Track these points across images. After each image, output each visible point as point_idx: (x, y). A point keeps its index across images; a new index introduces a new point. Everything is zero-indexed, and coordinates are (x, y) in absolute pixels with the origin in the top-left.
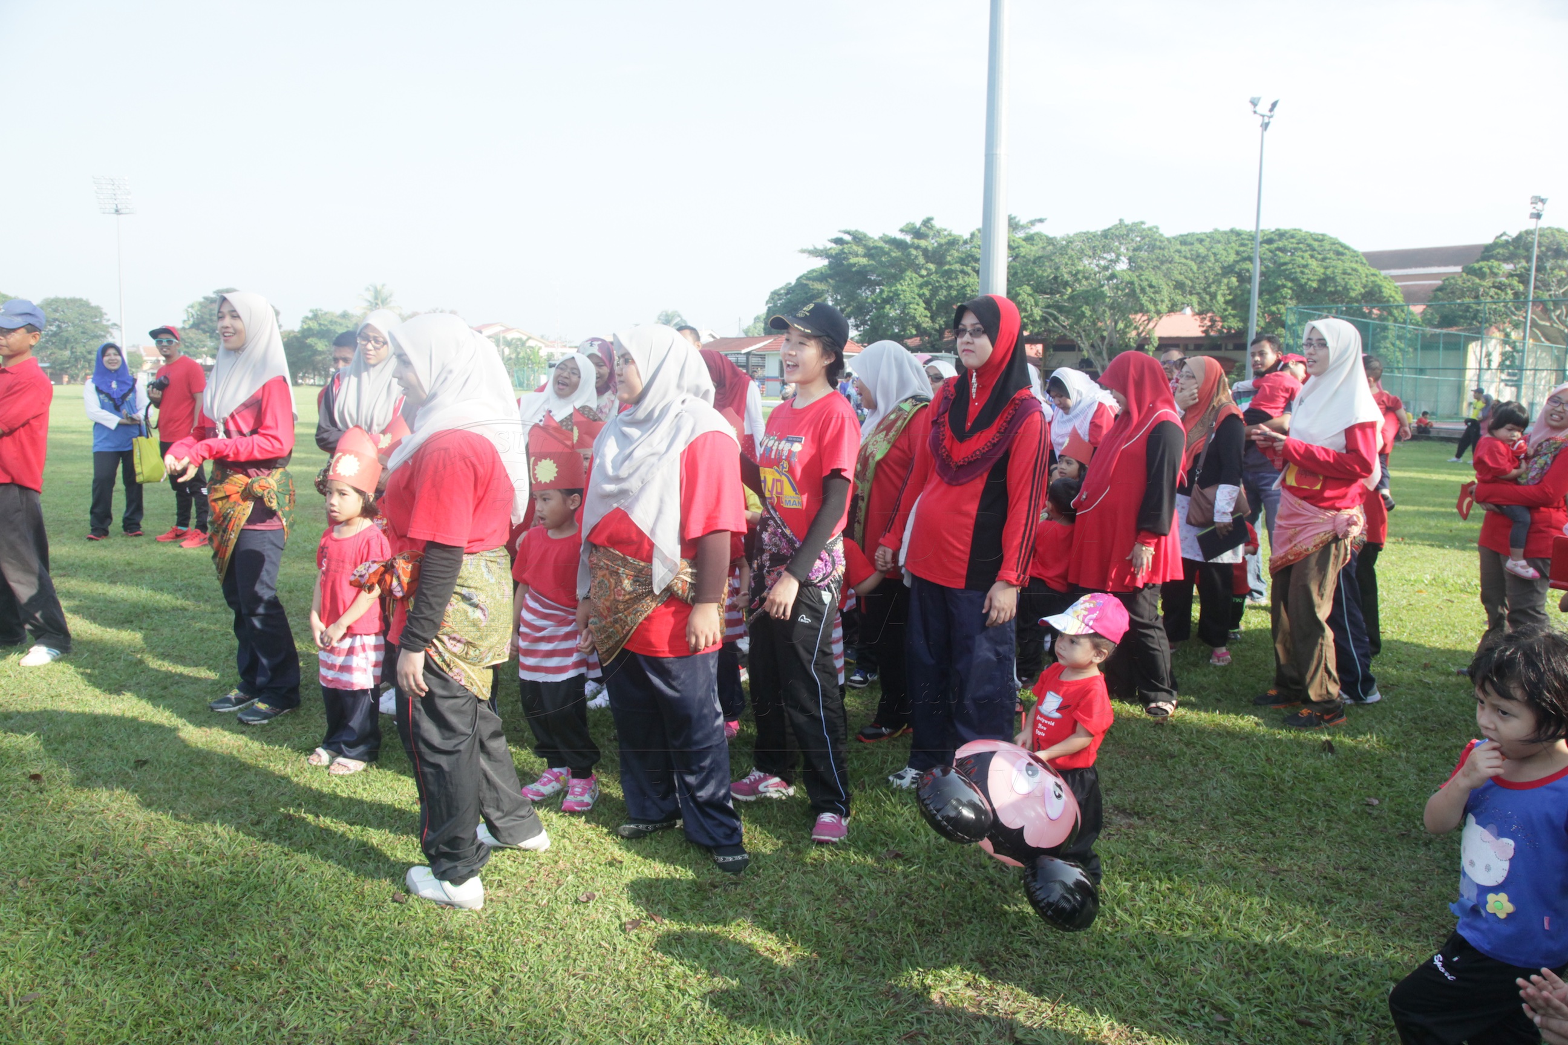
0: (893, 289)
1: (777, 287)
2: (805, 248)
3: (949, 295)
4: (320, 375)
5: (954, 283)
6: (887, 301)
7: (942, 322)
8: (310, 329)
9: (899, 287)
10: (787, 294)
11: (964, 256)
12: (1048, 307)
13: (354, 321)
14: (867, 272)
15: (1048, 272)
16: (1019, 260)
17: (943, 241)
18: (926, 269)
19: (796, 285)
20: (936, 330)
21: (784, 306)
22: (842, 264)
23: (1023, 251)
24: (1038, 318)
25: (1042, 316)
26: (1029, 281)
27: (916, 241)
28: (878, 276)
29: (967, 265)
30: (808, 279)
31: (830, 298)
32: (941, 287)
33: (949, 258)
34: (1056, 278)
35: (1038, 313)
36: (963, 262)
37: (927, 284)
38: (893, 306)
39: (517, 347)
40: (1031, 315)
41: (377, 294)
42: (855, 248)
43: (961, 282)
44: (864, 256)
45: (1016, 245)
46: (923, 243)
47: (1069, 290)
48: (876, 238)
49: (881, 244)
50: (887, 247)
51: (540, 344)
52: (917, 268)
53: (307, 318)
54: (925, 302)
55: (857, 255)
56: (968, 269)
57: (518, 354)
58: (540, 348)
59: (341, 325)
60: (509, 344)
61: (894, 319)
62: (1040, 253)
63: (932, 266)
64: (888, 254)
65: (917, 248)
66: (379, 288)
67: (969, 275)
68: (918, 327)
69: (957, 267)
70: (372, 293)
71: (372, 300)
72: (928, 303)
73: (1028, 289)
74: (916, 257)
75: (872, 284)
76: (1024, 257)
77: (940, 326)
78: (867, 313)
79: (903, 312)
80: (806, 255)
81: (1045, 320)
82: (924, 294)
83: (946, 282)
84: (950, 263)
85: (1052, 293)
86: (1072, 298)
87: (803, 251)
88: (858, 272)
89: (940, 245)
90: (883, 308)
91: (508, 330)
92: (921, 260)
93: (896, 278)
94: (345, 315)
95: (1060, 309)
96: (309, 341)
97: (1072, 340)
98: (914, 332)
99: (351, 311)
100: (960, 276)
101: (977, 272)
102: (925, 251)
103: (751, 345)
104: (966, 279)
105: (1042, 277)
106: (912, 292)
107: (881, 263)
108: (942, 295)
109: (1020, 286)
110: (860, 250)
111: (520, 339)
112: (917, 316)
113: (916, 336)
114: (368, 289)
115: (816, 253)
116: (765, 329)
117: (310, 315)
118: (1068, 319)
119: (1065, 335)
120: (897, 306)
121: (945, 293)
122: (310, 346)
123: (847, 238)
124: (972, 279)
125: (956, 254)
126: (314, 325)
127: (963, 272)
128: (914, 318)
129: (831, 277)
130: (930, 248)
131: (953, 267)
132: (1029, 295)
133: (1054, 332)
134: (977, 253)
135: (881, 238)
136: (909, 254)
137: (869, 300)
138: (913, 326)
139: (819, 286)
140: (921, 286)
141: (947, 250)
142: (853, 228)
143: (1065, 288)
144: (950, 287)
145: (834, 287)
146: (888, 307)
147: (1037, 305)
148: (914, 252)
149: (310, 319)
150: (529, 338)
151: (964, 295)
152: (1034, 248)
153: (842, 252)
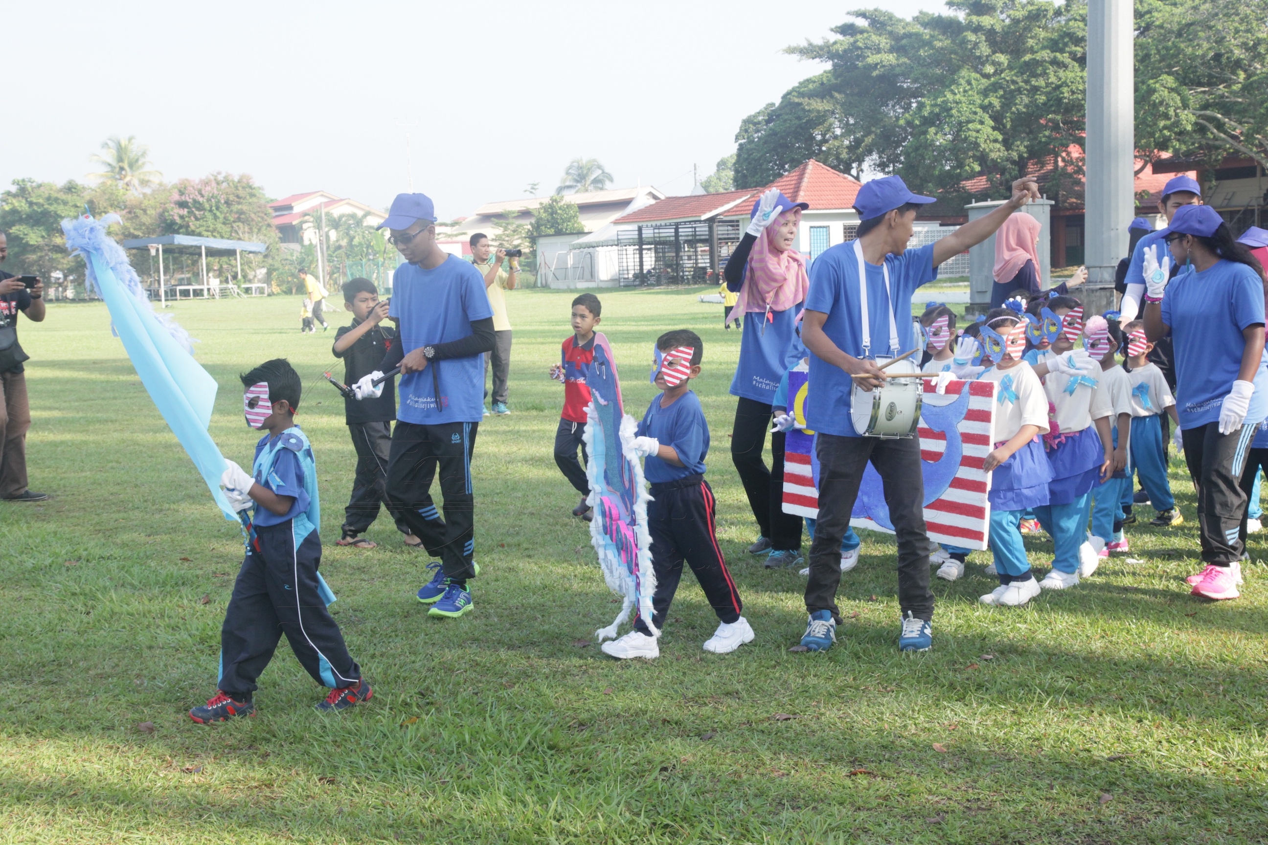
0: (939, 100)
1: (753, 113)
2: (794, 44)
3: (1033, 102)
5: (1041, 82)
6: (929, 122)
7: (1022, 148)
8: (14, 211)
9: (950, 96)
10: (768, 122)
11: (1055, 35)
12: (1206, 107)
13: (87, 196)
14: (898, 75)
15: (1204, 48)
16: (1151, 32)
17: (1020, 14)
18: (994, 63)
19: (782, 107)
20: (1013, 162)
21: (765, 141)
22: (856, 67)
23: (1158, 18)
24: (1189, 128)
25: (1196, 124)
26: (1170, 66)
27: (974, 18)
28: (915, 81)
29: (1062, 51)
30: (802, 95)
31: (837, 123)
32: (1019, 91)
33: (1031, 42)
34: (1217, 57)
35: (1188, 119)
36: (1055, 45)
37: (995, 87)
38: (940, 128)
39: (349, 228)
40: (1177, 123)
41: (121, 153)
42: (875, 38)
43: (1052, 79)
44: (891, 51)
45: (1146, 8)
46: (986, 21)
47: (1242, 75)
48: (909, 19)
49: (918, 29)
50: (926, 33)
52: (977, 63)
53: (9, 193)
54: (991, 117)
55: (879, 51)
56: (1064, 58)
57: (352, 239)
59: (65, 203)
60: (335, 224)
61: (942, 150)
62: (1189, 18)
63: (1002, 58)
64: (929, 44)
65: (977, 29)
66: (124, 143)
67: (1065, 66)
68: (982, 159)
69: (1045, 55)
70: (114, 152)
71: (114, 163)
72: (997, 118)
73: (1170, 81)
74: (976, 44)
75: (904, 96)
76: (1161, 27)
77: (1020, 156)
78: (898, 144)
79: (957, 136)
80: (795, 57)
81: (1201, 129)
82: (990, 104)
83: (1027, 82)
84: (1032, 51)
85: (1209, 84)
86: (1247, 88)
87: (791, 50)
88: (881, 78)
89: (1016, 22)
90: (925, 133)
91: (332, 202)
92: (984, 49)
93: (945, 82)
94: (70, 188)
95: (1227, 108)
96: (15, 230)
97: (1251, 159)
98: (977, 168)
99: (80, 181)
100: (1051, 70)
101: (1082, 61)
102: (990, 34)
103: (714, 206)
104: (1061, 73)
105: (1193, 58)
106: (972, 102)
107: (918, 59)
108: (1022, 103)
109: (1155, 76)
110: (884, 42)
111: (353, 216)
112: (981, 141)
113: (980, 174)
114: (105, 145)
115: (812, 52)
116: (735, 180)
117: (14, 189)
118: (1241, 123)
119: (1237, 152)
120: (947, 129)
121: (1026, 100)
122: (19, 239)
123: (862, 23)
124: (1073, 73)
125: (1043, 34)
126: (21, 205)
127: (1054, 62)
128: (976, 145)
129: (837, 88)
130: (998, 28)
131: (1038, 56)
132: (1171, 90)
133: (1217, 148)
134: (1077, 28)
135: (916, 19)
136: (964, 42)
137: (902, 122)
138: (974, 157)
139: (819, 105)
140: (985, 93)
141: (1028, 29)
142: (869, 6)
143: (1234, 73)
144: (1035, 89)
145: (842, 105)
146: (932, 130)
147: (1185, 106)
148: (972, 37)
149: (15, 196)
150: (367, 214)
151: (1059, 100)
152: (1179, 10)
153: (854, 46)
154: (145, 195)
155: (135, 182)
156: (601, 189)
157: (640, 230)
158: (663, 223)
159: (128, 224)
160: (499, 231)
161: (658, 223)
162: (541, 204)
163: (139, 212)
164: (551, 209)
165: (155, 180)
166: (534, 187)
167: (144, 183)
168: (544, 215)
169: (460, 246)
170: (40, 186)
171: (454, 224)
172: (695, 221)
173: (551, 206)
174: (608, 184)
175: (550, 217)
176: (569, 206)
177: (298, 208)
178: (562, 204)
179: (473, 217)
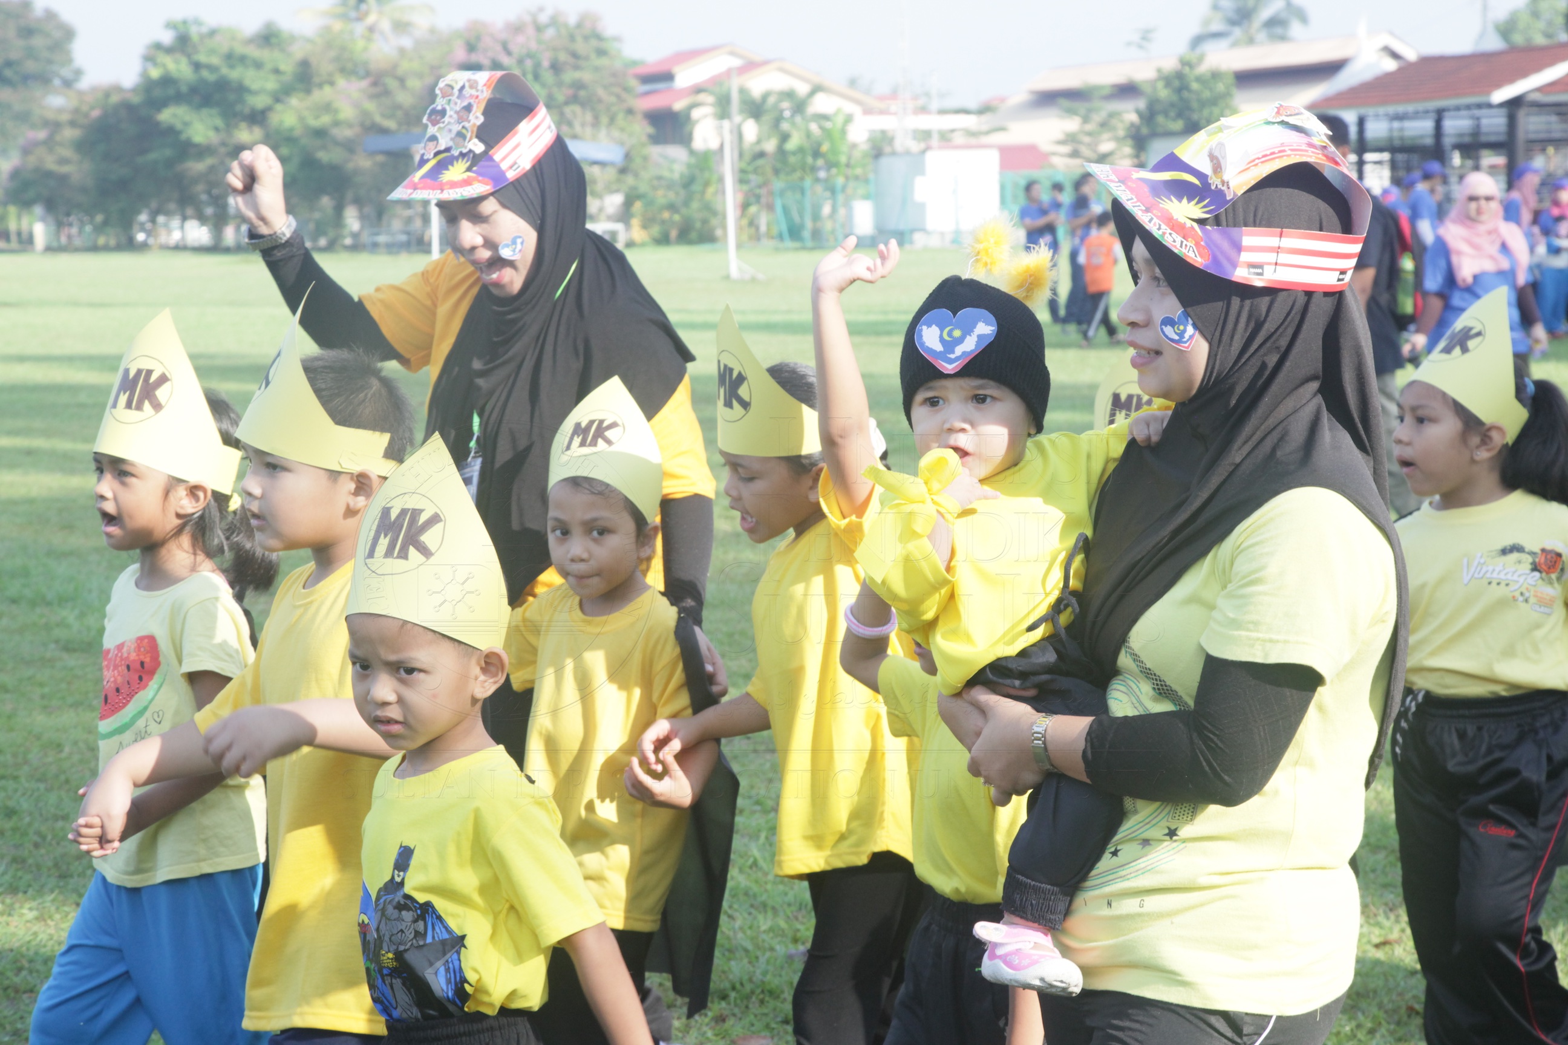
4: (202, 219)
8: (167, 81)
13: (298, 52)
39: (778, 120)
51: (849, 107)
53: (158, 47)
57: (785, 138)
58: (849, 119)
59: (258, 65)
60: (755, 109)
91: (750, 66)
94: (269, 37)
96: (167, 116)
103: (1524, 74)
111: (789, 95)
117: (167, 37)
122: (171, 132)
126: (179, 68)
149: (169, 50)
150: (817, 89)
154: (402, 51)
155: (385, 25)
156: (1283, 38)
157: (1361, 122)
158: (1410, 108)
159: (370, 106)
160: (1072, 124)
161: (1400, 109)
162: (1159, 70)
163: (392, 83)
164: (1178, 81)
165: (422, 22)
166: (1146, 36)
167: (401, 26)
168: (1164, 93)
169: (994, 156)
170: (213, 33)
171: (985, 109)
172: (1479, 106)
173: (1179, 76)
174: (1296, 29)
175: (1175, 98)
176: (1216, 75)
177: (685, 77)
178: (1203, 68)
179: (1020, 96)
